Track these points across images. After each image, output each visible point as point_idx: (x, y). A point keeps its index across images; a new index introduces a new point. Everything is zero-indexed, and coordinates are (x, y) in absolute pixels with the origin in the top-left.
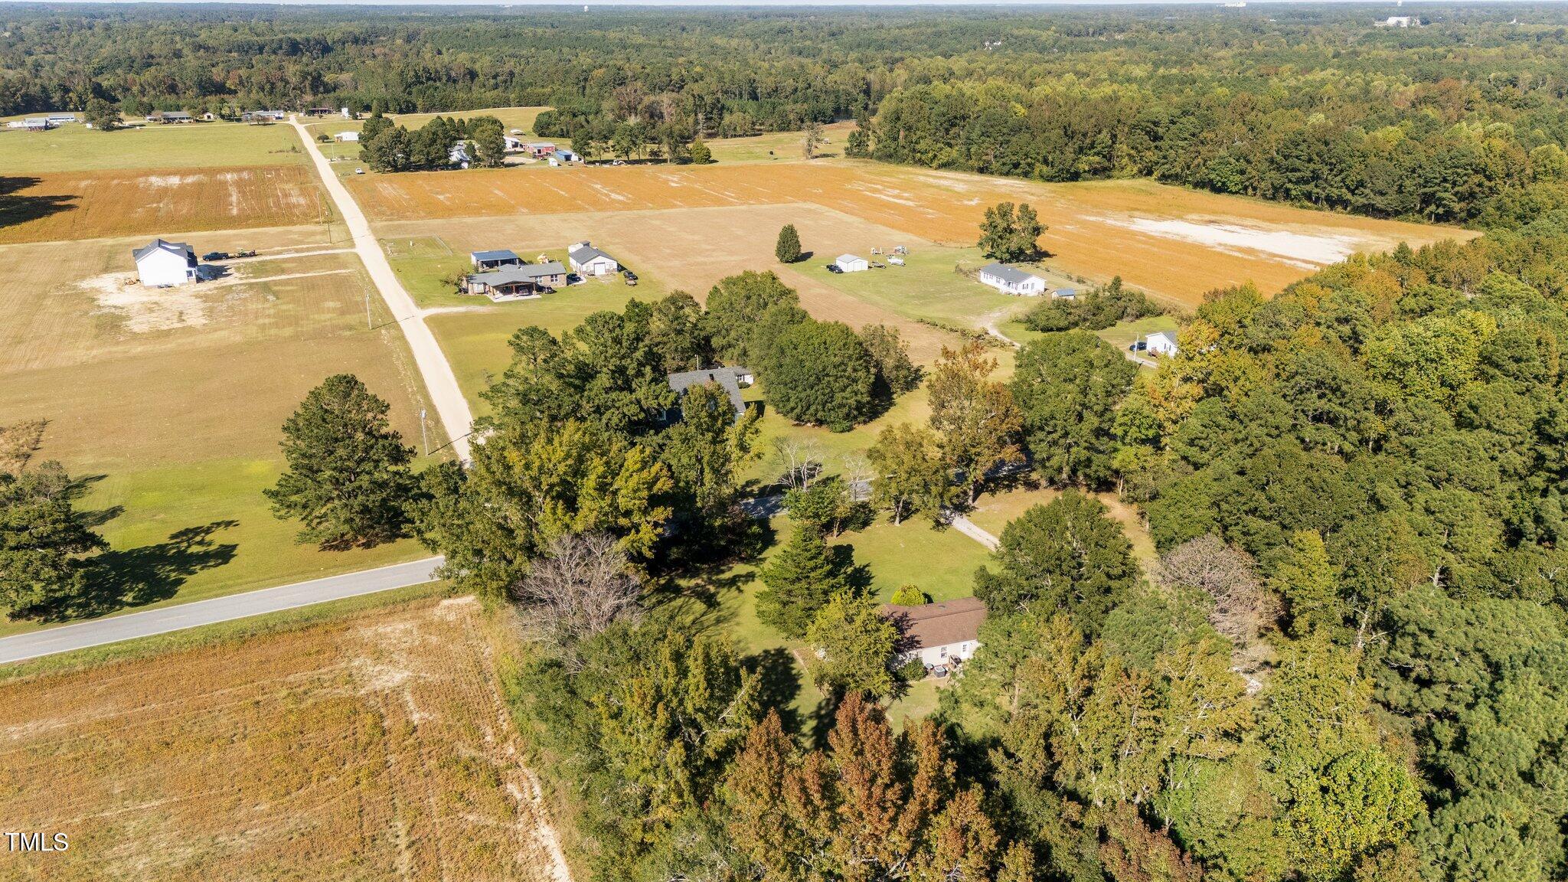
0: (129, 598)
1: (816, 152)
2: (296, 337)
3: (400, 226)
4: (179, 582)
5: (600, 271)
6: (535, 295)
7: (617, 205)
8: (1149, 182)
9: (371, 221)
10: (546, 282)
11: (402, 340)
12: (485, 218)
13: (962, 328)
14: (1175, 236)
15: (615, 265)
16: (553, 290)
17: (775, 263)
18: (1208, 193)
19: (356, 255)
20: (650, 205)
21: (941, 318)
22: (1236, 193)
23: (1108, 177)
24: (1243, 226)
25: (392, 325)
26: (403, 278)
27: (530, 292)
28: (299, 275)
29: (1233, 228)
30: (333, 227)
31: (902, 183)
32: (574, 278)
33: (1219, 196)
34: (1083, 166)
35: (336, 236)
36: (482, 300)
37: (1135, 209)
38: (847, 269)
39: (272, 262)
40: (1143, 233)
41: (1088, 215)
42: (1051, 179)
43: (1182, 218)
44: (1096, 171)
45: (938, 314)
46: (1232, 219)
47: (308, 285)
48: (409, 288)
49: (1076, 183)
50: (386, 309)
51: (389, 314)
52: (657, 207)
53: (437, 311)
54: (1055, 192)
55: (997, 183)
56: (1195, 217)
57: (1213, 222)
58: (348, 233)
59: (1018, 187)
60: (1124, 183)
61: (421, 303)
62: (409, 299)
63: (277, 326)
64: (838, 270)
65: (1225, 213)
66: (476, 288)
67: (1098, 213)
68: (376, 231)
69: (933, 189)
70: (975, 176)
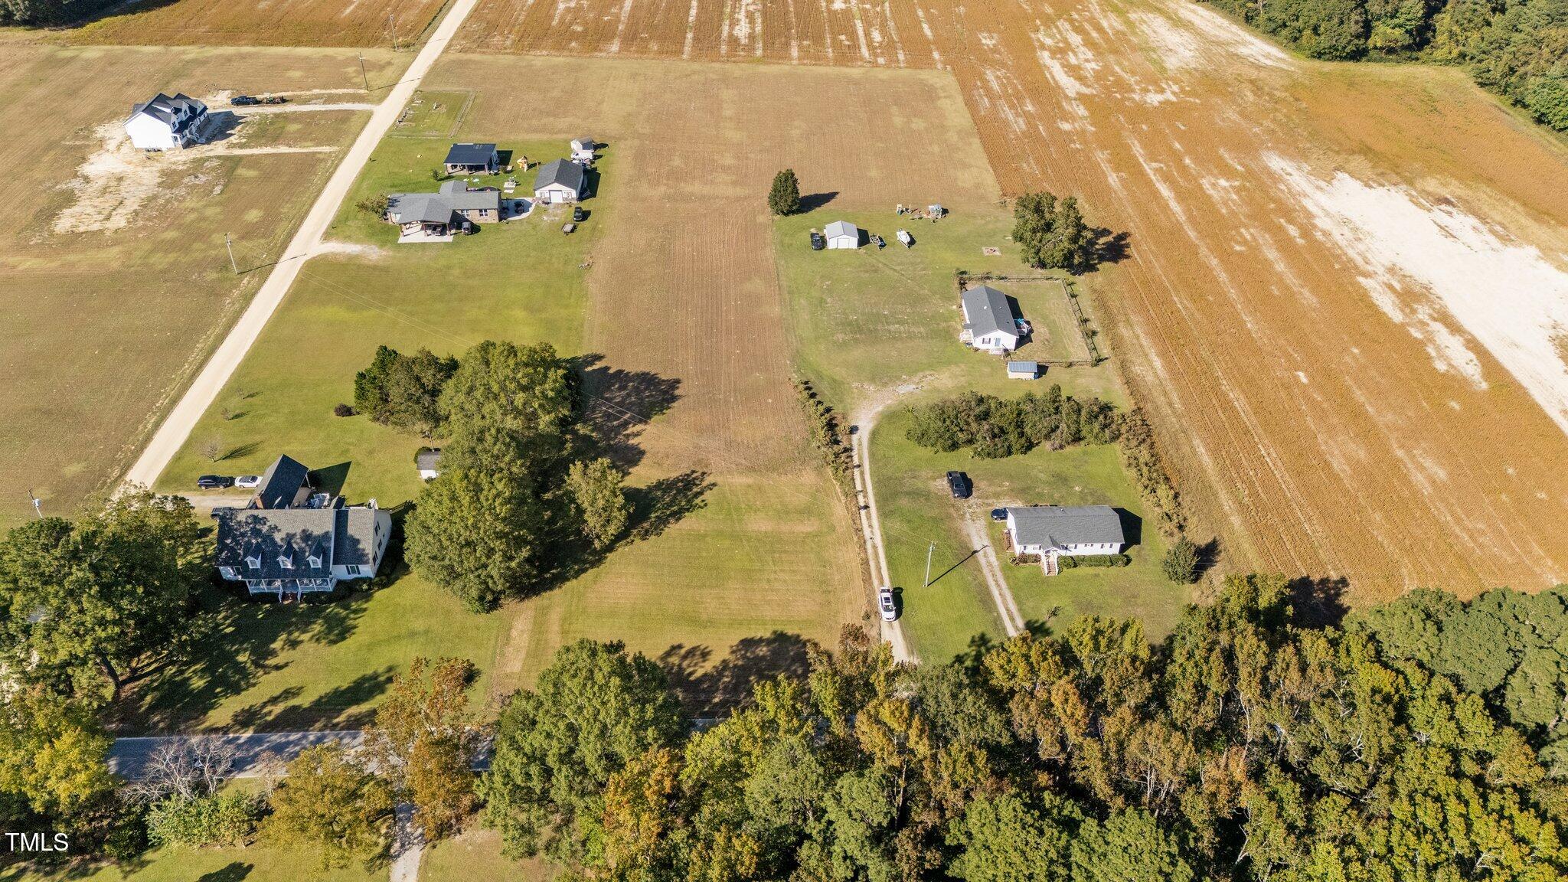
2: (161, 274)
3: (463, 64)
5: (556, 201)
6: (448, 237)
7: (724, 48)
8: (1461, 76)
9: (447, 49)
10: (474, 217)
11: (248, 298)
12: (560, 60)
13: (837, 411)
14: (1349, 235)
15: (574, 194)
16: (475, 229)
17: (766, 216)
18: (1521, 120)
19: (369, 115)
20: (759, 53)
21: (836, 384)
22: (1560, 130)
23: (1410, 59)
24: (1483, 219)
25: (264, 271)
26: (364, 175)
27: (443, 233)
28: (283, 149)
29: (1461, 222)
30: (399, 57)
31: (1117, 32)
32: (520, 207)
33: (1535, 130)
34: (1376, 40)
35: (389, 73)
36: (388, 234)
37: (1366, 151)
38: (832, 244)
39: (285, 117)
40: (1310, 215)
41: (1283, 154)
42: (1319, 55)
43: (1410, 183)
44: (1391, 51)
45: (839, 373)
46: (1483, 195)
47: (271, 169)
48: (350, 197)
49: (1351, 66)
50: (290, 236)
51: (284, 247)
52: (763, 60)
53: (335, 247)
54: (1294, 86)
55: (1243, 51)
56: (1432, 184)
57: (1448, 202)
58: (404, 70)
59: (1259, 67)
60: (1421, 73)
61: (334, 230)
62: (330, 218)
63: (169, 246)
64: (820, 243)
65: (1490, 181)
66: (395, 218)
67: (1299, 154)
68: (436, 71)
69: (1138, 57)
70: (1235, 28)
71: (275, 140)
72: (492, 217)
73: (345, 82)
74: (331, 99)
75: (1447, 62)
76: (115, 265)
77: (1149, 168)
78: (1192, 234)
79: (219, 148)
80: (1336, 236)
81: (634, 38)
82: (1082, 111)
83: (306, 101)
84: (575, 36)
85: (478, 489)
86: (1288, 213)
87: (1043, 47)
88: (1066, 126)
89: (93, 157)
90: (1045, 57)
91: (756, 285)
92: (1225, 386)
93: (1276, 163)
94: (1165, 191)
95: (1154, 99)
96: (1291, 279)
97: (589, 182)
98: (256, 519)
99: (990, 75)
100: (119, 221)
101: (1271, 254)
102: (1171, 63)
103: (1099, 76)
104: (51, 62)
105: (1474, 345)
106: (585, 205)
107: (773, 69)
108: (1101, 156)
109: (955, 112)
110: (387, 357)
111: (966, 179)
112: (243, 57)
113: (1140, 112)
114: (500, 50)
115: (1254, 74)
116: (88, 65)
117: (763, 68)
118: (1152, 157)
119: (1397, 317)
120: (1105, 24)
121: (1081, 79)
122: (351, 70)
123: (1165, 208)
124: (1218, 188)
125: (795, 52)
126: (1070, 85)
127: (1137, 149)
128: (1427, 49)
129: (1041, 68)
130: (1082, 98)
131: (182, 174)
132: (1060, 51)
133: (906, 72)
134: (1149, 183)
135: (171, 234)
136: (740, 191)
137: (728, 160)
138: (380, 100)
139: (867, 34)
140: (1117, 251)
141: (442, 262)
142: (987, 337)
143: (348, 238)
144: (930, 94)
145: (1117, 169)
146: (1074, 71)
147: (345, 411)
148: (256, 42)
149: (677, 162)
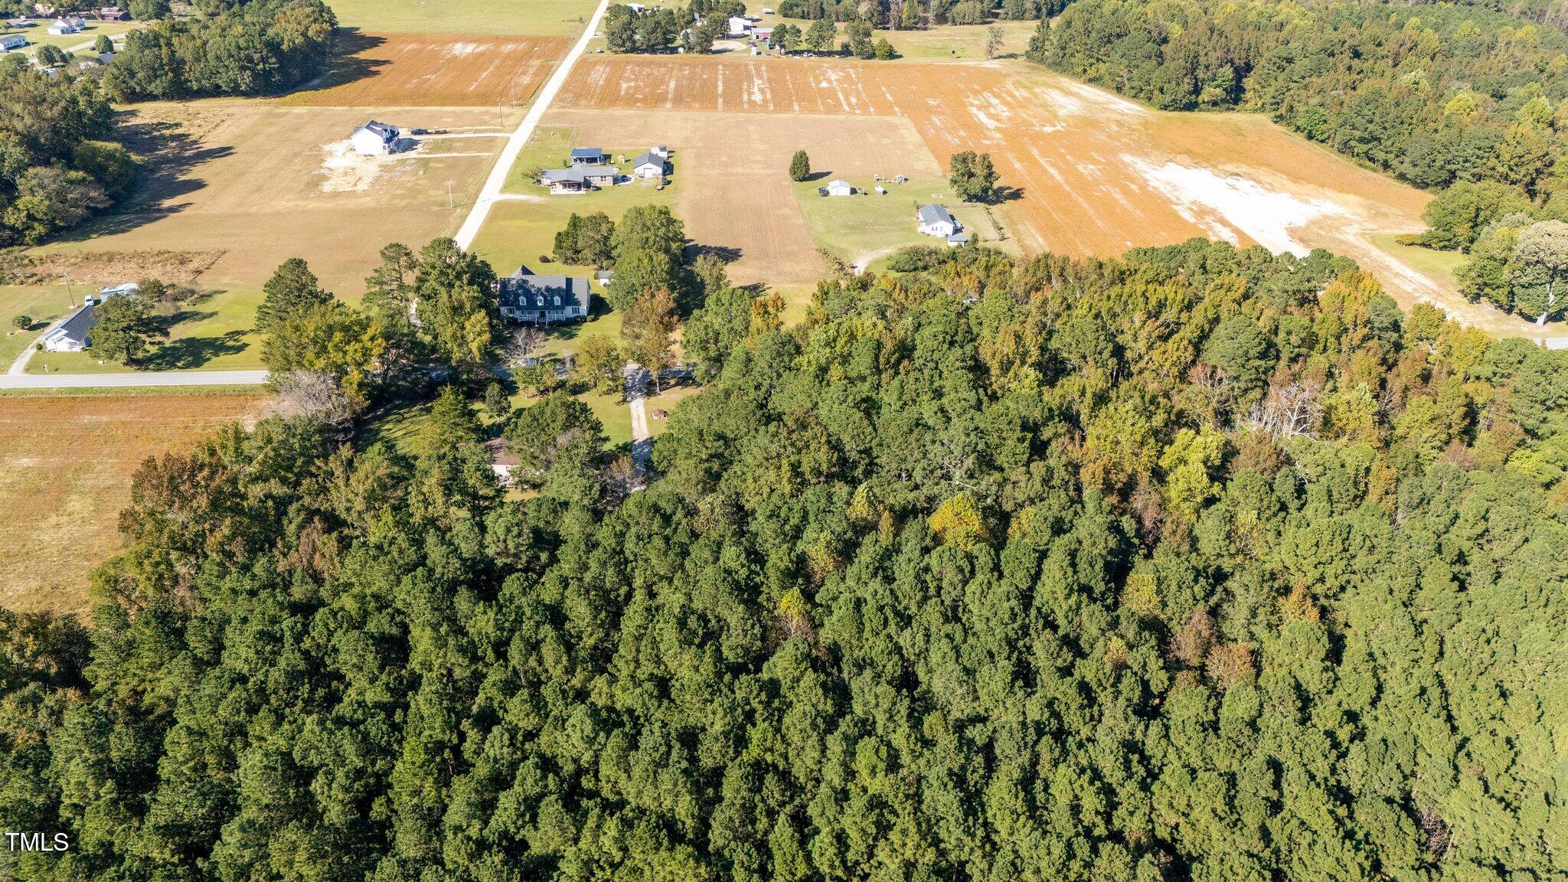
0: (179, 364)
1: (996, 53)
2: (403, 208)
3: (564, 114)
4: (209, 359)
5: (648, 174)
6: (583, 191)
7: (746, 106)
8: (1265, 119)
9: (550, 106)
10: (596, 181)
11: (464, 218)
12: (632, 112)
13: (844, 260)
14: (1169, 188)
15: (660, 170)
16: (598, 189)
17: (788, 181)
18: (1300, 138)
19: (508, 139)
20: (771, 108)
21: (841, 249)
22: (1323, 141)
23: (1228, 109)
24: (1259, 182)
25: (469, 205)
26: (516, 165)
27: (579, 188)
28: (455, 154)
29: (1244, 184)
30: (518, 111)
31: (1025, 98)
32: (624, 179)
33: (1306, 142)
34: (1205, 96)
35: (513, 119)
36: (544, 191)
37: (1188, 152)
38: (833, 193)
39: (451, 140)
40: (1146, 180)
41: (1133, 154)
42: (1165, 108)
43: (1215, 167)
44: (1215, 104)
45: (843, 245)
46: (1262, 173)
47: (453, 164)
48: (511, 174)
49: (1187, 114)
50: (479, 191)
51: (476, 196)
52: (774, 111)
53: (509, 196)
54: (1146, 124)
55: (1114, 107)
56: (1229, 167)
57: (1237, 175)
58: (523, 117)
59: (1123, 114)
60: (1237, 118)
61: (505, 189)
62: (501, 184)
63: (402, 197)
64: (825, 193)
65: (1269, 165)
66: (546, 182)
67: (1144, 154)
68: (544, 117)
69: (1040, 110)
70: (1109, 96)
71: (449, 150)
72: (609, 181)
73: (486, 123)
74: (476, 131)
75: (1255, 111)
76: (372, 205)
77: (1043, 161)
78: (1068, 189)
79: (411, 154)
80: (1162, 189)
81: (681, 100)
82: (998, 135)
83: (463, 132)
84: (637, 100)
85: (651, 259)
86: (1133, 181)
87: (972, 105)
88: (987, 142)
89: (329, 159)
90: (974, 110)
91: (786, 211)
92: (1081, 247)
93: (1127, 158)
94: (1052, 170)
95: (1048, 129)
96: (1129, 206)
97: (668, 168)
98: (525, 282)
99: (935, 119)
100: (362, 186)
101: (1118, 196)
102: (1062, 113)
103: (1010, 119)
104: (270, 114)
105: (1237, 231)
106: (669, 178)
107: (784, 116)
108: (1011, 156)
109: (910, 134)
110: (575, 222)
111: (919, 165)
112: (409, 112)
113: (1041, 136)
114: (587, 107)
115: (1119, 117)
116: (299, 116)
117: (776, 116)
118: (1045, 156)
119: (1192, 220)
120: (1016, 93)
121: (998, 120)
122: (486, 118)
123: (1052, 177)
124: (1086, 169)
125: (796, 107)
126: (991, 124)
127: (1035, 152)
128: (1241, 104)
129: (970, 116)
130: (998, 129)
131: (394, 167)
132: (985, 107)
133: (876, 117)
134: (1042, 167)
135: (400, 192)
136: (768, 171)
137: (758, 158)
138: (513, 131)
139: (847, 99)
140: (1016, 195)
141: (582, 202)
142: (934, 226)
143: (517, 192)
144: (893, 127)
145: (1021, 161)
146: (992, 116)
147: (545, 260)
148: (414, 104)
149: (724, 159)
